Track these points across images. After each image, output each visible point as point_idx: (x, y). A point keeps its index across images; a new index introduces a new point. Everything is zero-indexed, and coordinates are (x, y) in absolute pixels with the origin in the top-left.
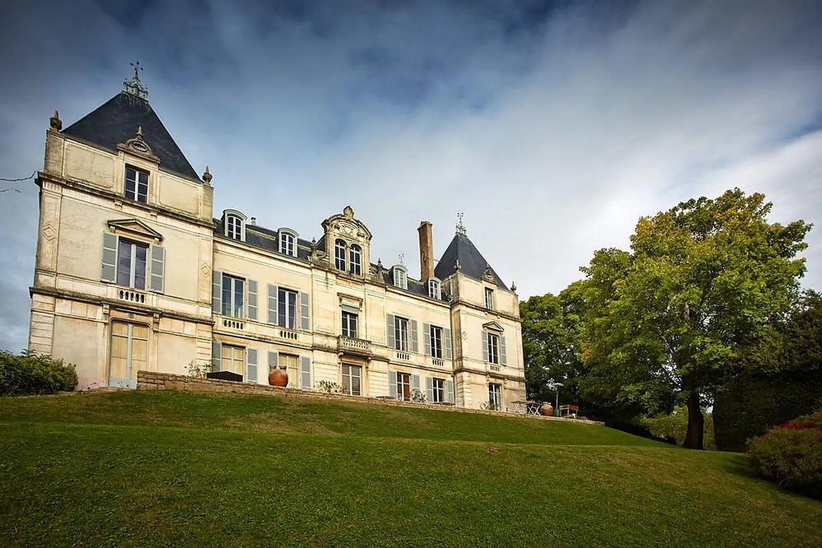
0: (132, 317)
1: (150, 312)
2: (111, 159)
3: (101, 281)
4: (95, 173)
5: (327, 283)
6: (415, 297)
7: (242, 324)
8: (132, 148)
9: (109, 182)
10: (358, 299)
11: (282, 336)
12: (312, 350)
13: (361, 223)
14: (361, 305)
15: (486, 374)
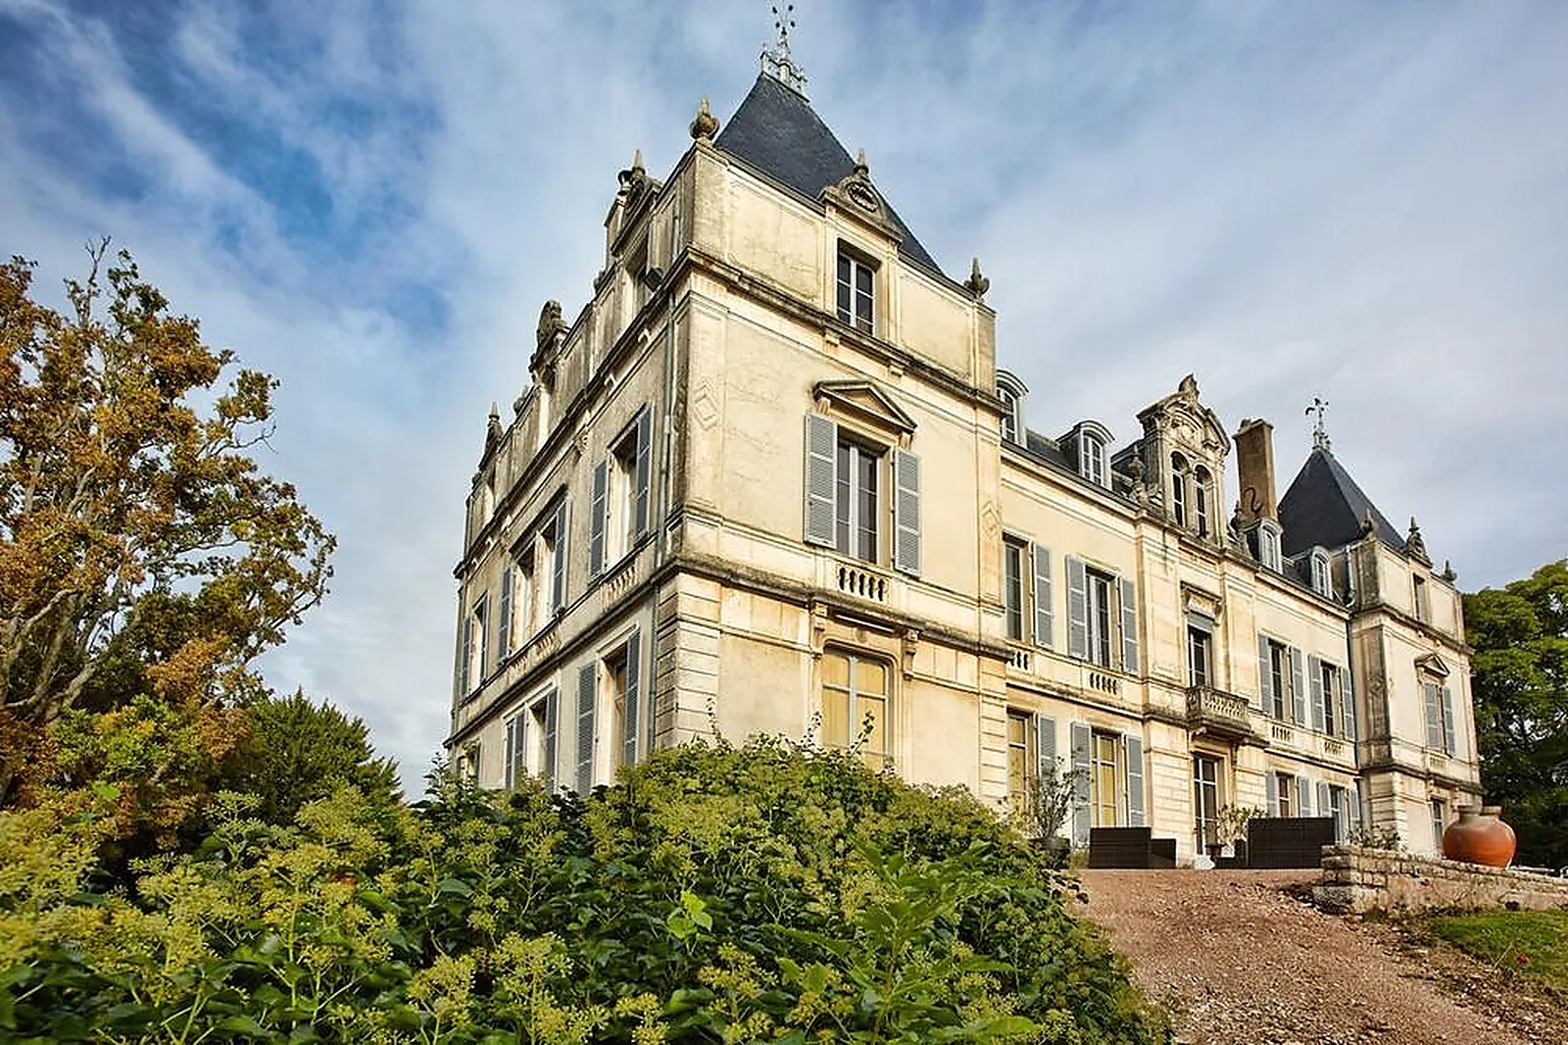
0: (862, 638)
1: (899, 627)
2: (813, 223)
3: (807, 543)
4: (784, 258)
5: (1165, 558)
6: (1297, 593)
7: (1026, 656)
8: (849, 199)
9: (812, 285)
10: (1211, 598)
11: (1092, 686)
12: (1143, 721)
13: (1213, 417)
14: (1218, 611)
15: (1427, 776)
